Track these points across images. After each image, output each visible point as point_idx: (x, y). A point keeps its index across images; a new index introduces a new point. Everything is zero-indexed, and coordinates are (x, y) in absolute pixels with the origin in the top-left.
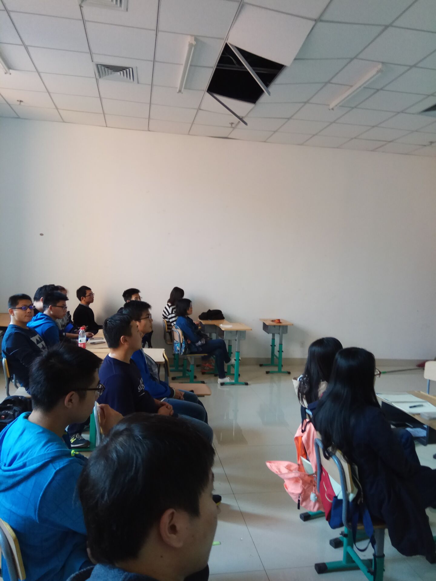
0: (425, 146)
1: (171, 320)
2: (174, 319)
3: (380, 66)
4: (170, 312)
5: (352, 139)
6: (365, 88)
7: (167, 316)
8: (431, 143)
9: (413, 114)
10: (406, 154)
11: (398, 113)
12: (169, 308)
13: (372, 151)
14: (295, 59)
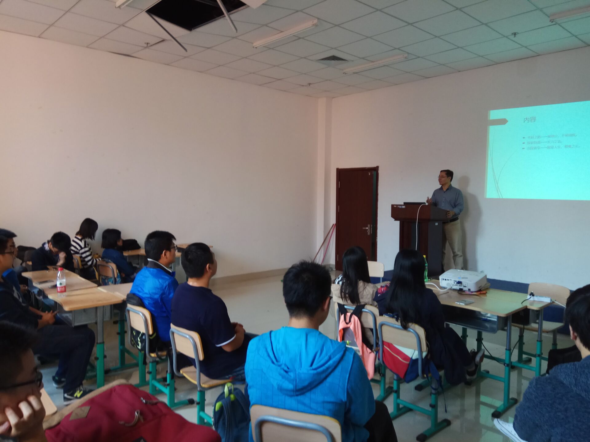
0: (303, 86)
1: (84, 255)
2: (88, 254)
3: (316, 21)
4: (83, 246)
5: (251, 73)
6: (294, 36)
7: (78, 251)
8: (310, 84)
9: (312, 60)
10: (284, 91)
11: (302, 58)
12: (81, 241)
13: (259, 85)
14: (263, 4)
